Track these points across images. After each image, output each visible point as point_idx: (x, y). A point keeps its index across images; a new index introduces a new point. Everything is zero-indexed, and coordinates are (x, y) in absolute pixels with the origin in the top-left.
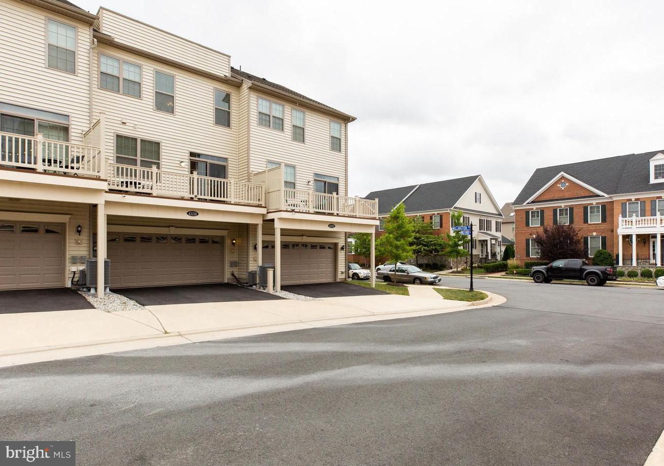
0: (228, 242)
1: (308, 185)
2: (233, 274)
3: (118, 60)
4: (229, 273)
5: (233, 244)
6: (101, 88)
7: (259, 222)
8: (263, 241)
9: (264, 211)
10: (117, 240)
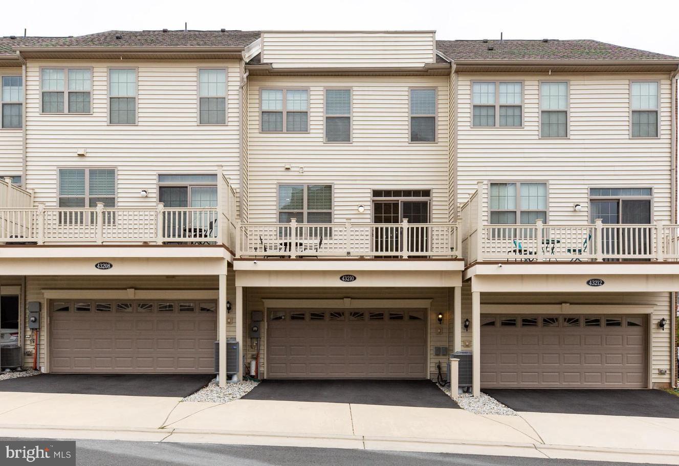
0: (432, 317)
1: (575, 211)
2: (439, 367)
3: (280, 89)
4: (433, 365)
5: (440, 320)
6: (263, 130)
7: (457, 283)
8: (481, 314)
9: (460, 266)
10: (283, 317)
